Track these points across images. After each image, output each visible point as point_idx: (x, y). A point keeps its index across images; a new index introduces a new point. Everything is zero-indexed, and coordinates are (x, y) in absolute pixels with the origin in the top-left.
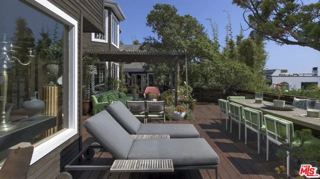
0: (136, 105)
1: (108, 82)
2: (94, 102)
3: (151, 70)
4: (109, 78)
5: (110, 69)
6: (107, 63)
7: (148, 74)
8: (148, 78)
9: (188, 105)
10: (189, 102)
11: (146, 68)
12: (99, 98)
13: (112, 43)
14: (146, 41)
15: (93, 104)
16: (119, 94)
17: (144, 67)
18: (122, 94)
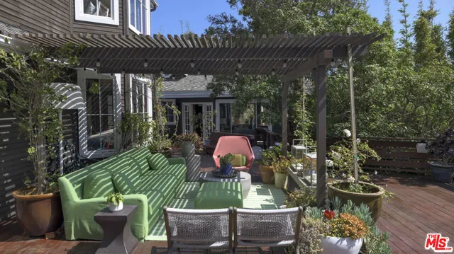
0: (197, 222)
1: (122, 127)
2: (67, 199)
3: (227, 93)
4: (125, 117)
5: (126, 93)
6: (118, 77)
7: (218, 102)
8: (217, 111)
9: (366, 209)
10: (367, 200)
11: (215, 89)
12: (83, 182)
13: (131, 27)
14: (215, 26)
15: (64, 205)
16: (148, 159)
17: (210, 86)
18: (159, 159)
